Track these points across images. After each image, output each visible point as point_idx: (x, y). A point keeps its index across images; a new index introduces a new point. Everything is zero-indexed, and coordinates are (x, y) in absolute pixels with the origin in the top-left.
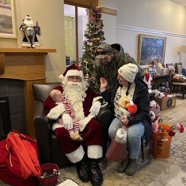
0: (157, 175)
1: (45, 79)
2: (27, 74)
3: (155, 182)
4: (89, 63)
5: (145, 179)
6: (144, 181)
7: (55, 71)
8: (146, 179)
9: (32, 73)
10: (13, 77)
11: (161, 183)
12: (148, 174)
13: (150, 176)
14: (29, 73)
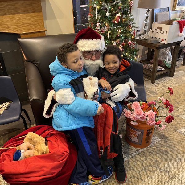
0: (166, 162)
1: (44, 31)
2: (21, 25)
3: (161, 172)
4: (100, 8)
5: (149, 166)
6: (148, 168)
7: (58, 20)
8: (151, 167)
9: (27, 24)
10: (3, 29)
11: (169, 174)
12: (155, 159)
13: (157, 162)
14: (23, 24)
